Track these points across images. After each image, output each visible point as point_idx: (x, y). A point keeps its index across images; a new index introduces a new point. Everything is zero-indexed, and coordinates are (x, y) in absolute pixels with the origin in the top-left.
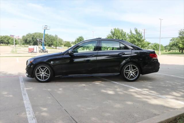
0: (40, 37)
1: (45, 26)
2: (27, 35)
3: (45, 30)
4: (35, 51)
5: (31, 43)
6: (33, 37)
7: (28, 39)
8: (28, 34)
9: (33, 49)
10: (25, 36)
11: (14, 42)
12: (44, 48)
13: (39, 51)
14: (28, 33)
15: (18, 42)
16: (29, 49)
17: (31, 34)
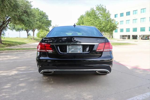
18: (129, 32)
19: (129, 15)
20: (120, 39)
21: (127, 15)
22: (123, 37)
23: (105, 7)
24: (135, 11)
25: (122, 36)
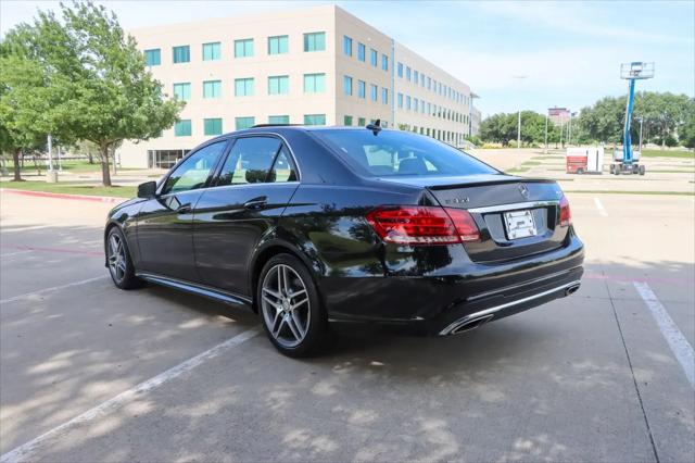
0: (647, 111)
1: (633, 64)
2: (599, 105)
3: (633, 83)
4: (591, 166)
5: (612, 134)
6: (621, 110)
7: (602, 119)
8: (602, 100)
9: (585, 160)
10: (592, 107)
11: (546, 132)
12: (628, 154)
13: (608, 168)
14: (601, 98)
15: (557, 135)
16: (570, 161)
17: (614, 101)
18: (190, 134)
19: (183, 61)
20: (151, 166)
21: (175, 62)
22: (163, 159)
23: (115, 17)
24: (209, 48)
25: (157, 152)
